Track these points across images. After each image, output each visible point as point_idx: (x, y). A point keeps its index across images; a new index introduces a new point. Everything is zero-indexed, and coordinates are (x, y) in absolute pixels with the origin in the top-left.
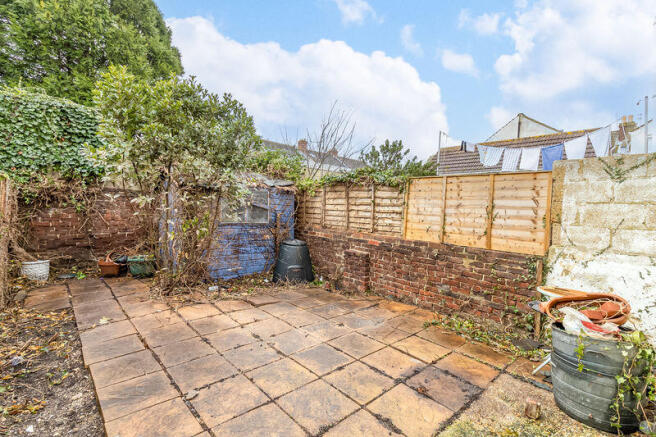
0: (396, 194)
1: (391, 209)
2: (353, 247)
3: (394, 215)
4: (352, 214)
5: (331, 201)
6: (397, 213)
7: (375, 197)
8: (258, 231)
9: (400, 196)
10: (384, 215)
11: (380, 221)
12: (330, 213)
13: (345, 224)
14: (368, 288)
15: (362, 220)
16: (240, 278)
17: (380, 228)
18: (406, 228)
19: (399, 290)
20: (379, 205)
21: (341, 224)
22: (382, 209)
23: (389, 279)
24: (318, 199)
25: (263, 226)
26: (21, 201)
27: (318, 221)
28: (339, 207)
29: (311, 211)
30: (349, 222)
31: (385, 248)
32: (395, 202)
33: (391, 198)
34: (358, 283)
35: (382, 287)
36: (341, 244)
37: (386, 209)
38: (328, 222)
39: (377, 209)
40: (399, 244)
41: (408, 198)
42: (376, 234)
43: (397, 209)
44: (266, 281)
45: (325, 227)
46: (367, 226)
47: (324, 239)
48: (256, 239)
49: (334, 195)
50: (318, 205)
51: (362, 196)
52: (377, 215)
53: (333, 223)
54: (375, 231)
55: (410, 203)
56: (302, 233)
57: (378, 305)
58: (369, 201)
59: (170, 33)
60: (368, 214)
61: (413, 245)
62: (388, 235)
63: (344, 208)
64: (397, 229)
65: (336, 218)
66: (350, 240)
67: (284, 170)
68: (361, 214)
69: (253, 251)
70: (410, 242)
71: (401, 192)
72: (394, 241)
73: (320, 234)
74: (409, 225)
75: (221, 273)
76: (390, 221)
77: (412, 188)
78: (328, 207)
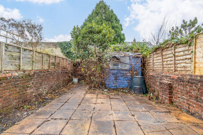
0: (187, 48)
1: (185, 57)
2: (164, 80)
3: (186, 61)
4: (165, 63)
5: (155, 59)
6: (189, 59)
7: (175, 52)
8: (124, 72)
9: (190, 48)
10: (181, 61)
11: (178, 65)
12: (155, 64)
13: (162, 69)
14: (171, 102)
15: (169, 66)
16: (117, 89)
17: (179, 69)
18: (195, 67)
19: (191, 107)
20: (177, 56)
21: (160, 69)
22: (179, 58)
23: (184, 99)
24: (151, 59)
25: (126, 70)
26: (74, 65)
27: (151, 68)
28: (159, 61)
29: (149, 64)
30: (163, 68)
31: (180, 80)
32: (186, 52)
33: (184, 51)
34: (166, 99)
35: (180, 103)
36: (159, 78)
37: (182, 58)
38: (155, 68)
39: (177, 58)
40: (189, 77)
41: (195, 48)
42: (177, 73)
43: (188, 57)
44: (127, 91)
45: (153, 70)
46: (172, 69)
47: (153, 76)
48: (123, 75)
49: (157, 55)
50: (151, 61)
51: (168, 53)
52: (176, 62)
53: (157, 68)
54: (176, 71)
55: (197, 50)
56: (146, 74)
57: (170, 112)
58: (172, 55)
59: (119, 21)
60: (172, 62)
61: (199, 78)
62: (183, 73)
63: (161, 61)
64: (189, 69)
65: (158, 66)
66: (163, 76)
67: (139, 49)
68: (169, 62)
69: (123, 79)
70: (197, 76)
71: (190, 46)
72: (185, 76)
73: (151, 74)
74: (197, 65)
75: (110, 86)
76: (184, 65)
77: (198, 41)
78: (155, 61)
